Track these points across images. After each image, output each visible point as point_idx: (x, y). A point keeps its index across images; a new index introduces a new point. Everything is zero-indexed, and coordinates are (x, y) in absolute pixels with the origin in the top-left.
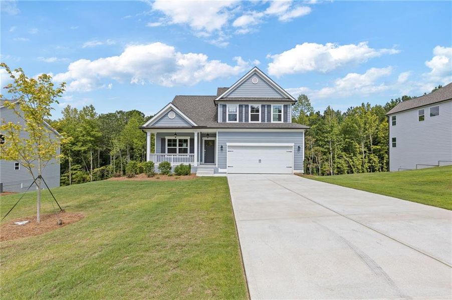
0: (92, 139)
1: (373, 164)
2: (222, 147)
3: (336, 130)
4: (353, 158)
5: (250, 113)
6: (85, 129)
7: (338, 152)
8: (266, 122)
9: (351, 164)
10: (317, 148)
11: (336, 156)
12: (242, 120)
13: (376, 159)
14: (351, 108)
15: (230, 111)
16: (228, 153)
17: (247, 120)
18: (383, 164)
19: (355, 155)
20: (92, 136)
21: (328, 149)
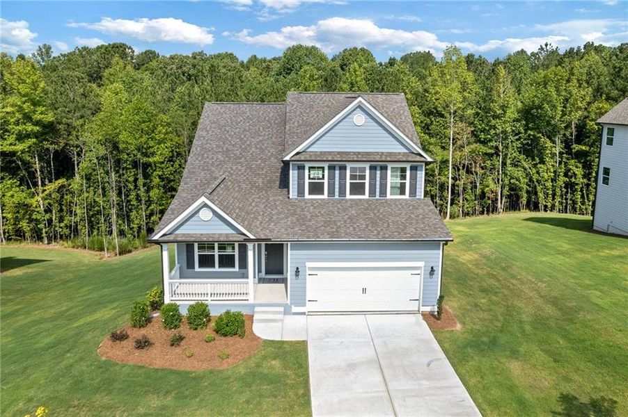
0: (37, 128)
1: (573, 180)
2: (297, 271)
3: (511, 114)
4: (539, 166)
5: (348, 181)
6: (20, 109)
7: (513, 153)
8: (378, 197)
9: (535, 177)
10: (475, 145)
11: (509, 162)
12: (334, 193)
13: (579, 172)
14: (546, 45)
15: (311, 177)
16: (308, 277)
17: (342, 193)
18: (589, 180)
19: (542, 162)
20: (37, 123)
21: (497, 148)
